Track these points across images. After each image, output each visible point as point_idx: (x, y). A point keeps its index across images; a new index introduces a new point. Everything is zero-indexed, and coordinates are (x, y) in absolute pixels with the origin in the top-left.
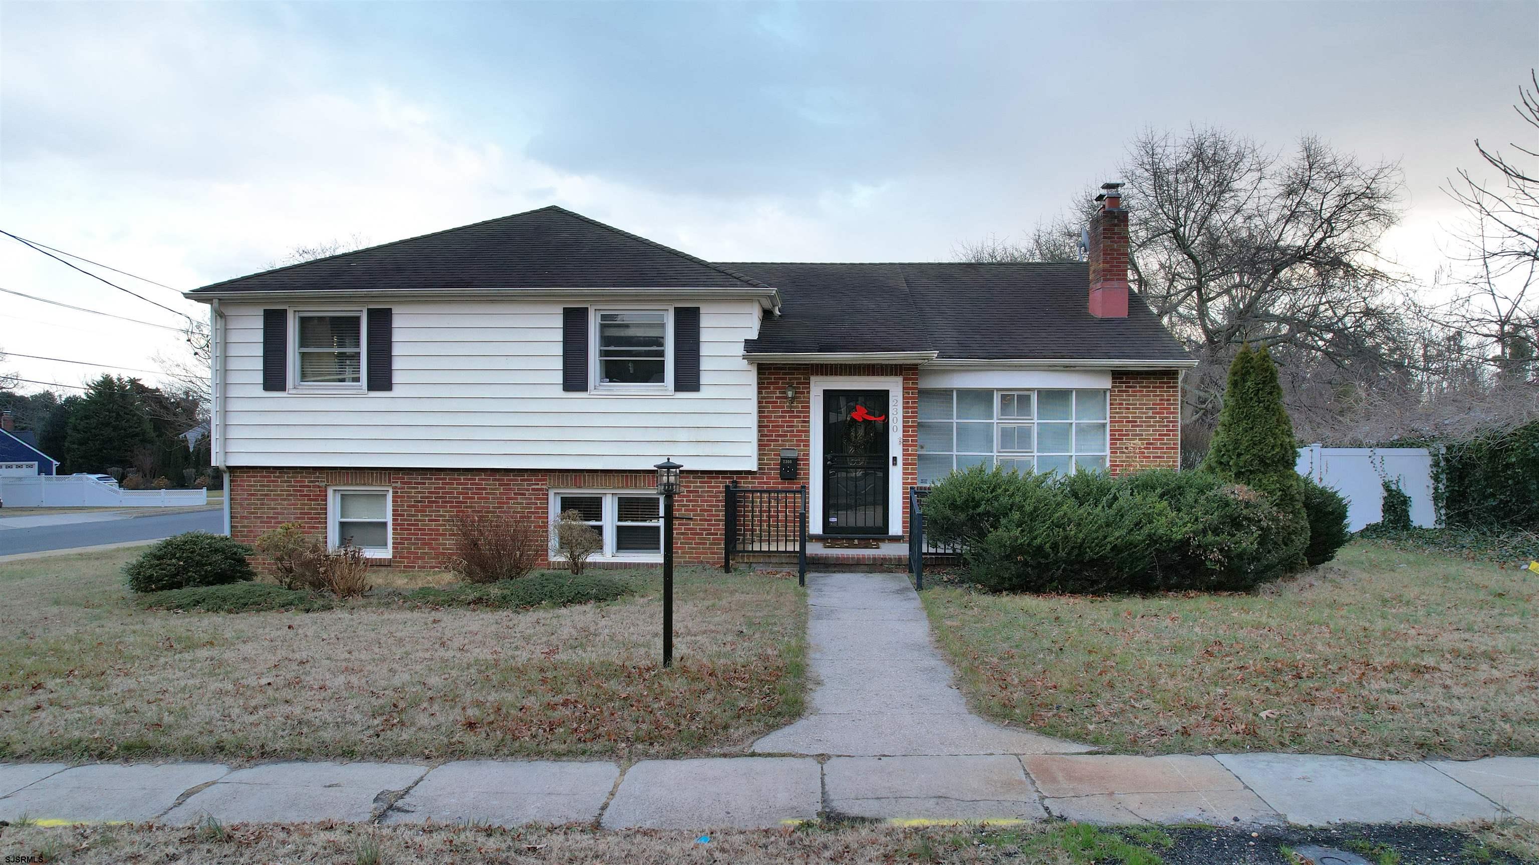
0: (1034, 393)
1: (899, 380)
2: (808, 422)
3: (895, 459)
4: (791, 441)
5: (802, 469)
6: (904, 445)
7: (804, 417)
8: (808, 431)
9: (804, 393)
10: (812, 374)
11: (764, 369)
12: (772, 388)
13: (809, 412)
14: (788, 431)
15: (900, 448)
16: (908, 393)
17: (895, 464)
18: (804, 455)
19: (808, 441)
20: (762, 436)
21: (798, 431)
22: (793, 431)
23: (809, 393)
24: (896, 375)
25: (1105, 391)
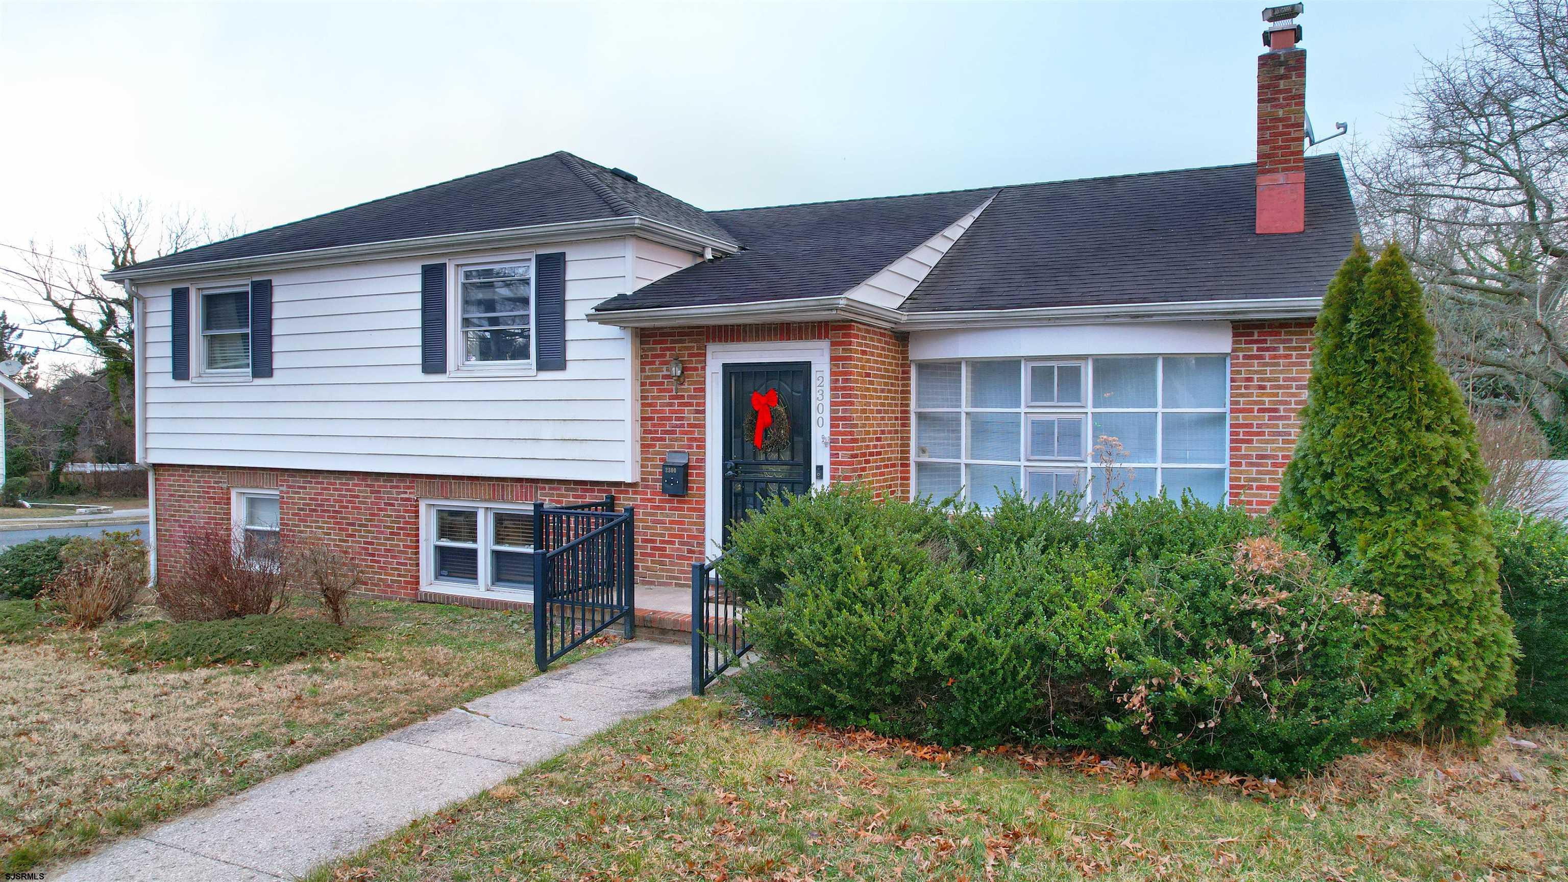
0: (1087, 364)
1: (825, 345)
2: (704, 412)
3: (820, 469)
4: (681, 440)
5: (694, 482)
6: (832, 448)
7: (698, 404)
8: (704, 426)
9: (696, 369)
10: (708, 341)
11: (649, 336)
12: (657, 363)
13: (704, 397)
14: (677, 426)
15: (827, 452)
16: (837, 366)
17: (820, 476)
18: (698, 460)
19: (704, 440)
20: (645, 432)
21: (690, 425)
22: (682, 426)
23: (704, 368)
24: (820, 338)
25: (1222, 357)
